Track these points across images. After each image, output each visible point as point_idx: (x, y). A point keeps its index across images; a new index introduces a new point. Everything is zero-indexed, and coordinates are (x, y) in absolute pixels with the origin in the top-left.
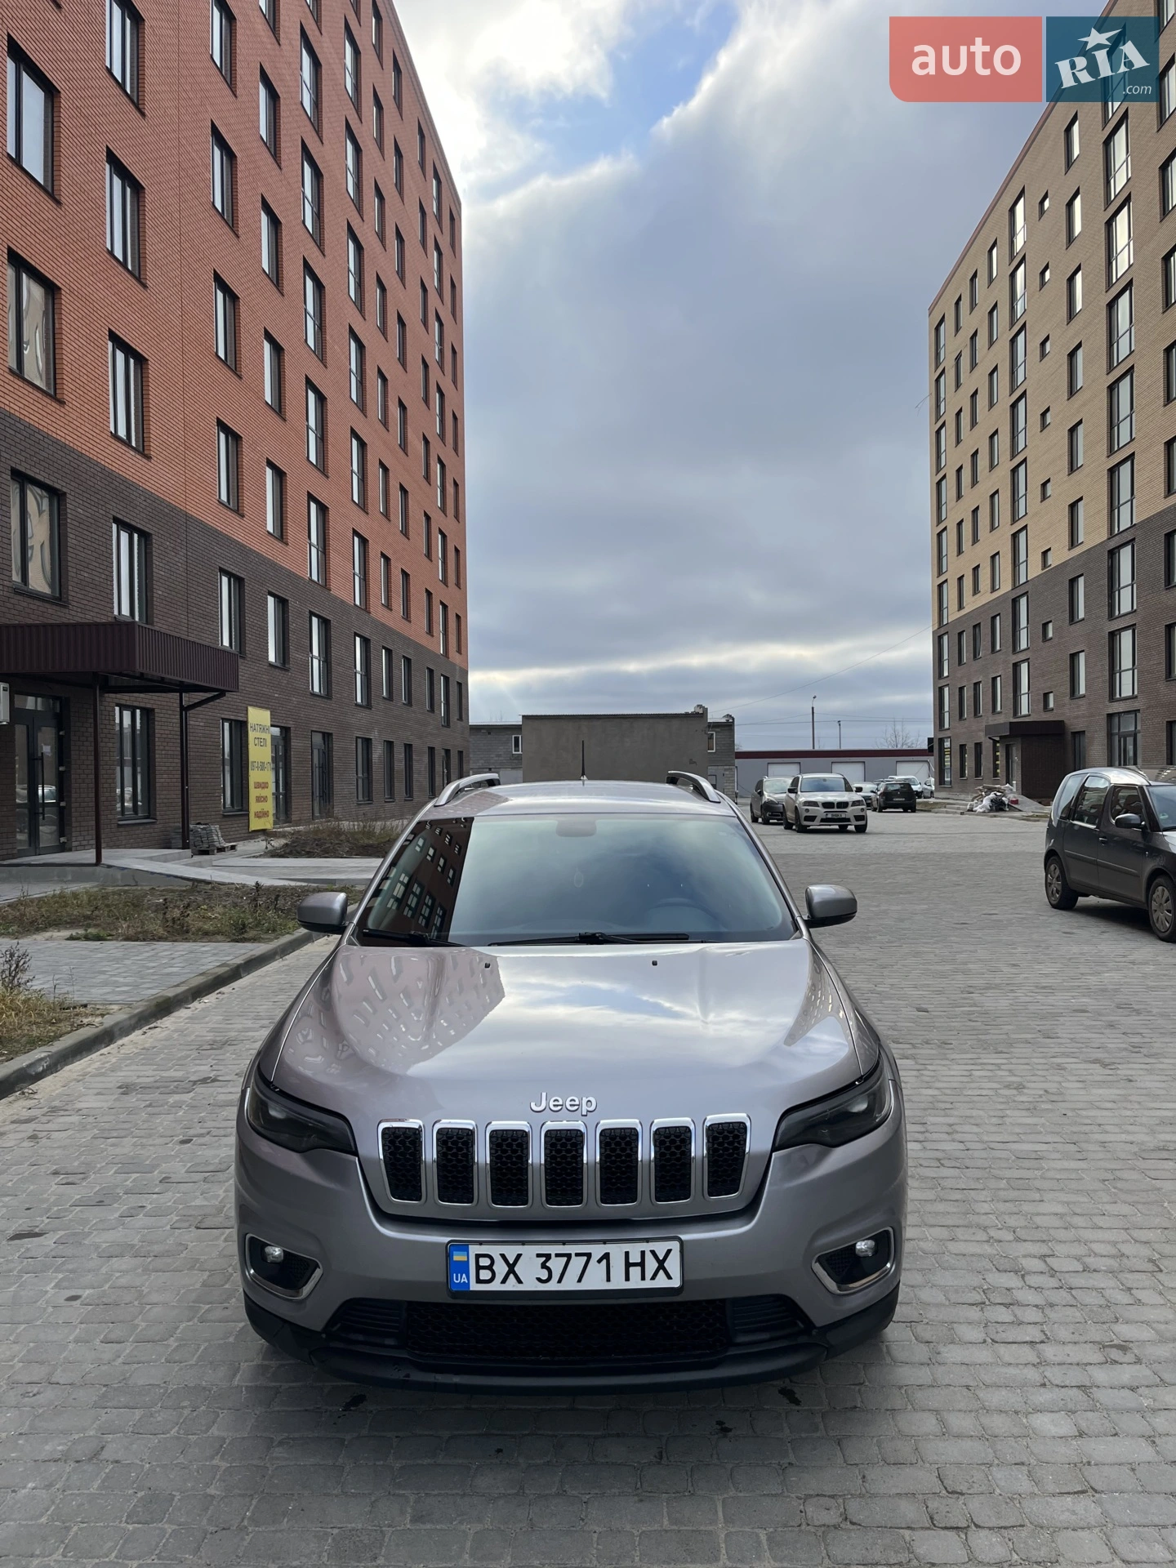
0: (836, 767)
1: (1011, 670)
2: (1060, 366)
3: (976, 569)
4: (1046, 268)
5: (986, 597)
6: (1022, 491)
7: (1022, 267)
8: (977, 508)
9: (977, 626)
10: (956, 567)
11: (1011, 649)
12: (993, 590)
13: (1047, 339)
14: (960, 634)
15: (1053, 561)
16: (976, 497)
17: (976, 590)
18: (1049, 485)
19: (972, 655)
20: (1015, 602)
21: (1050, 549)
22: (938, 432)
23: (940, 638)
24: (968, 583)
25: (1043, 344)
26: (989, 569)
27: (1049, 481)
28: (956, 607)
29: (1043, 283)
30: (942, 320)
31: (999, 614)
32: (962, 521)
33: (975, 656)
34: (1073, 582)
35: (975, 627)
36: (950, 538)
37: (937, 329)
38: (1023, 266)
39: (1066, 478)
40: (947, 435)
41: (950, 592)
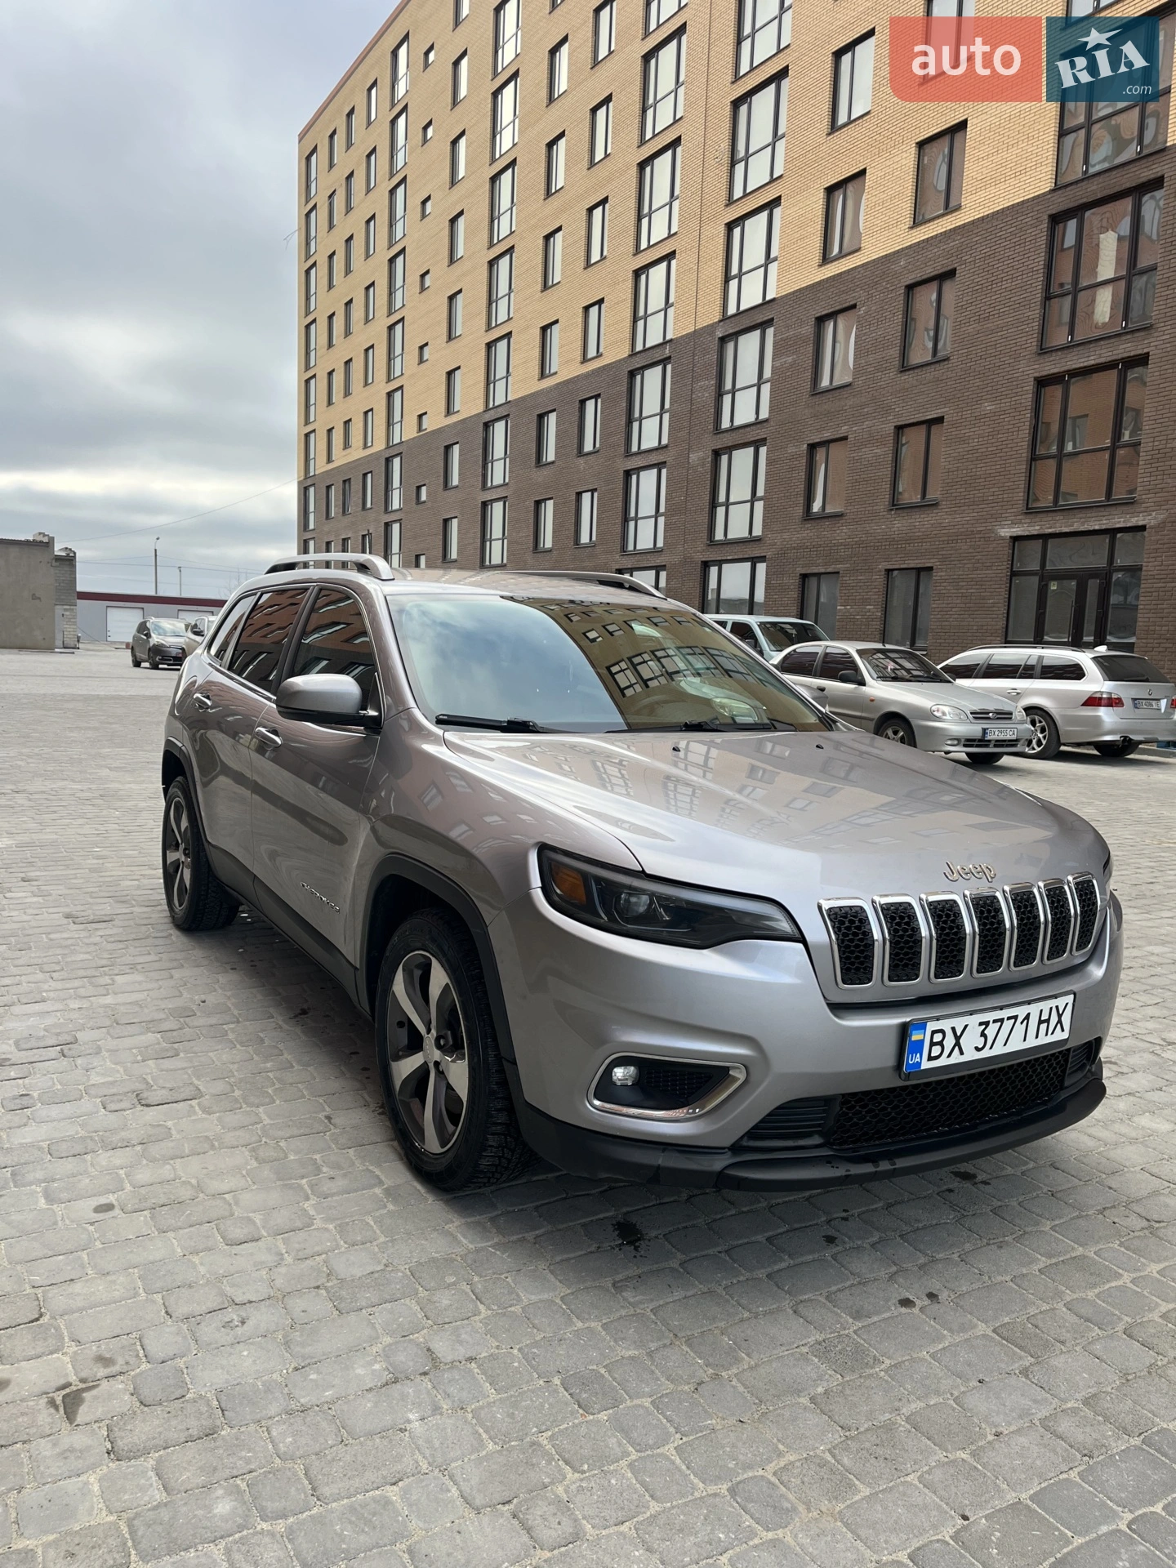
0: (182, 615)
1: (382, 529)
2: (441, 230)
3: (347, 422)
4: (430, 123)
5: (356, 453)
6: (398, 351)
7: (403, 118)
8: (351, 360)
9: (346, 482)
10: (323, 418)
11: (383, 508)
12: (365, 446)
13: (428, 198)
14: (328, 488)
15: (429, 424)
16: (347, 347)
17: (347, 445)
18: (425, 349)
19: (341, 510)
20: (388, 461)
21: (426, 413)
22: (308, 272)
23: (306, 489)
24: (338, 437)
25: (424, 203)
26: (361, 424)
27: (426, 344)
28: (325, 459)
29: (425, 141)
30: (315, 150)
31: (371, 472)
32: (333, 370)
33: (344, 512)
34: (448, 448)
35: (344, 481)
36: (319, 388)
37: (308, 158)
38: (404, 114)
39: (444, 345)
40: (319, 276)
41: (319, 444)
